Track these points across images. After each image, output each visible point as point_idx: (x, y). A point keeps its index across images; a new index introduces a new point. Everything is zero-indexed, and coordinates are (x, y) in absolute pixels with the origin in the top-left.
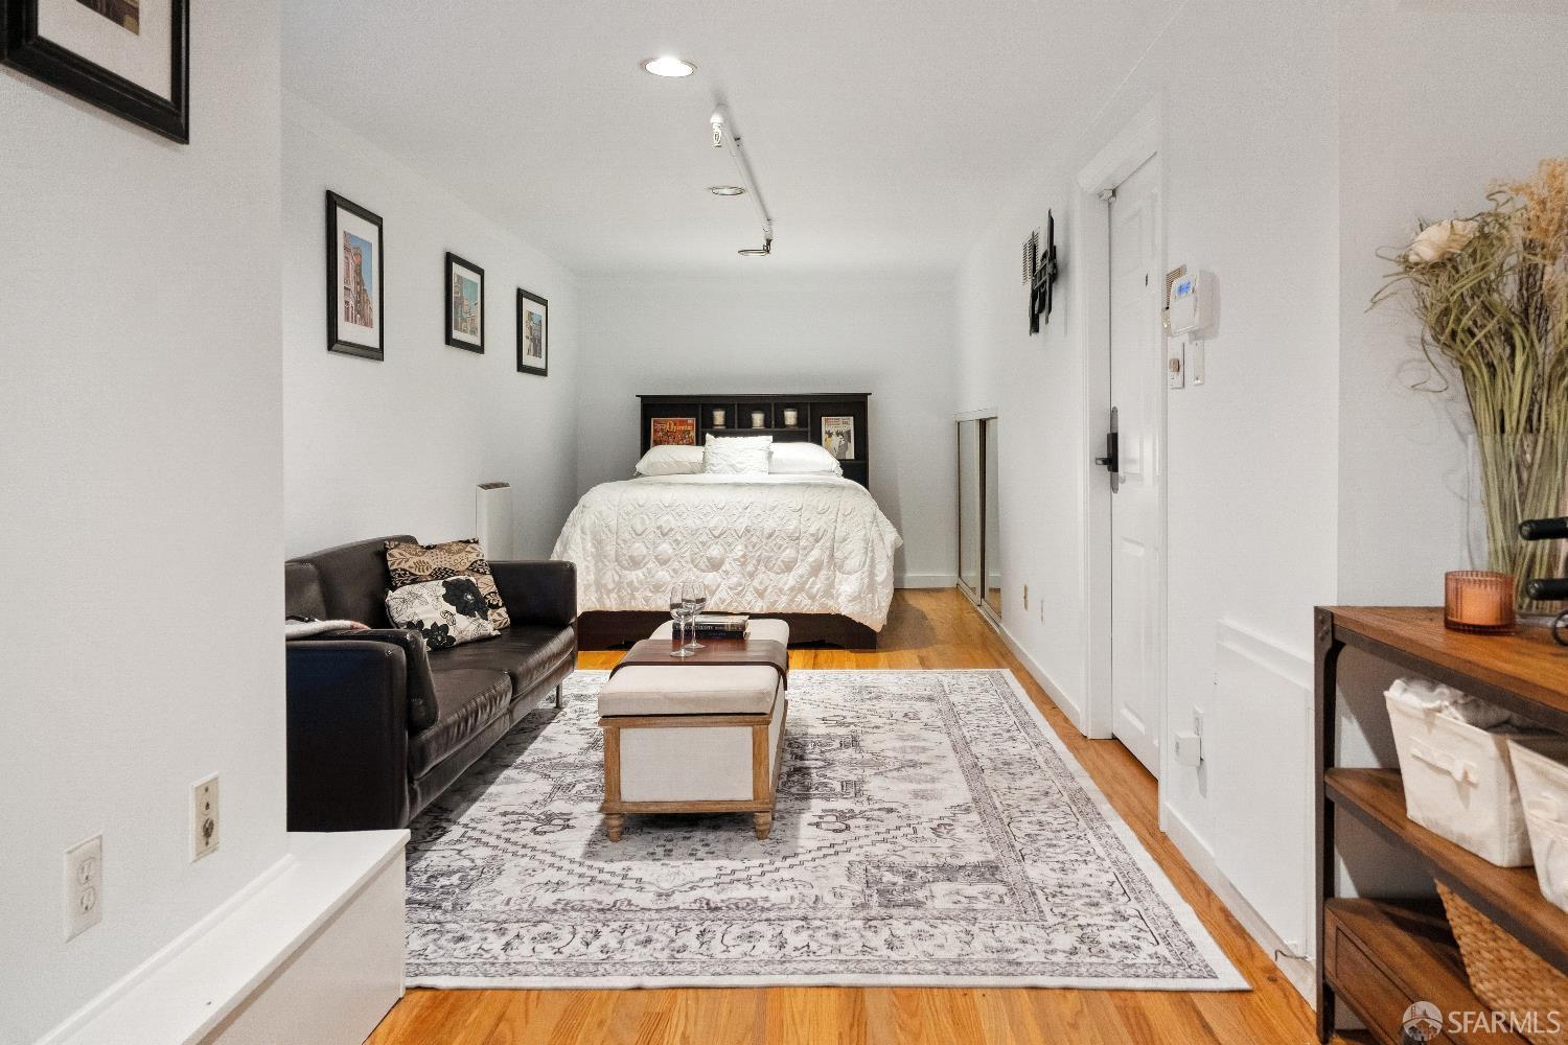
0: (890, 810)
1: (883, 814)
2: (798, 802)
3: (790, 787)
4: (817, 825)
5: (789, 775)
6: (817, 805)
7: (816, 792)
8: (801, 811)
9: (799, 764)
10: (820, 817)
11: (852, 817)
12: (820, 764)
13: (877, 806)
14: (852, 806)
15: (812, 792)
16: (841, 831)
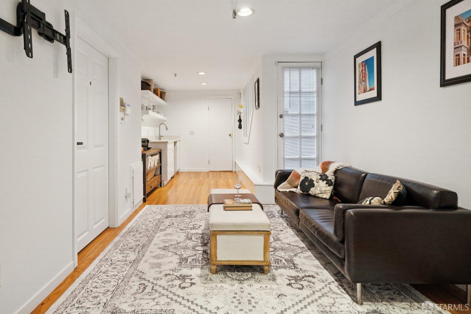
0: (181, 230)
1: (183, 229)
2: (205, 232)
3: (207, 238)
4: (200, 226)
5: (208, 243)
6: (200, 231)
7: (200, 236)
8: (204, 229)
9: (205, 248)
10: (199, 228)
11: (191, 228)
12: (197, 248)
13: (184, 231)
14: (191, 231)
15: (201, 236)
16: (195, 224)
